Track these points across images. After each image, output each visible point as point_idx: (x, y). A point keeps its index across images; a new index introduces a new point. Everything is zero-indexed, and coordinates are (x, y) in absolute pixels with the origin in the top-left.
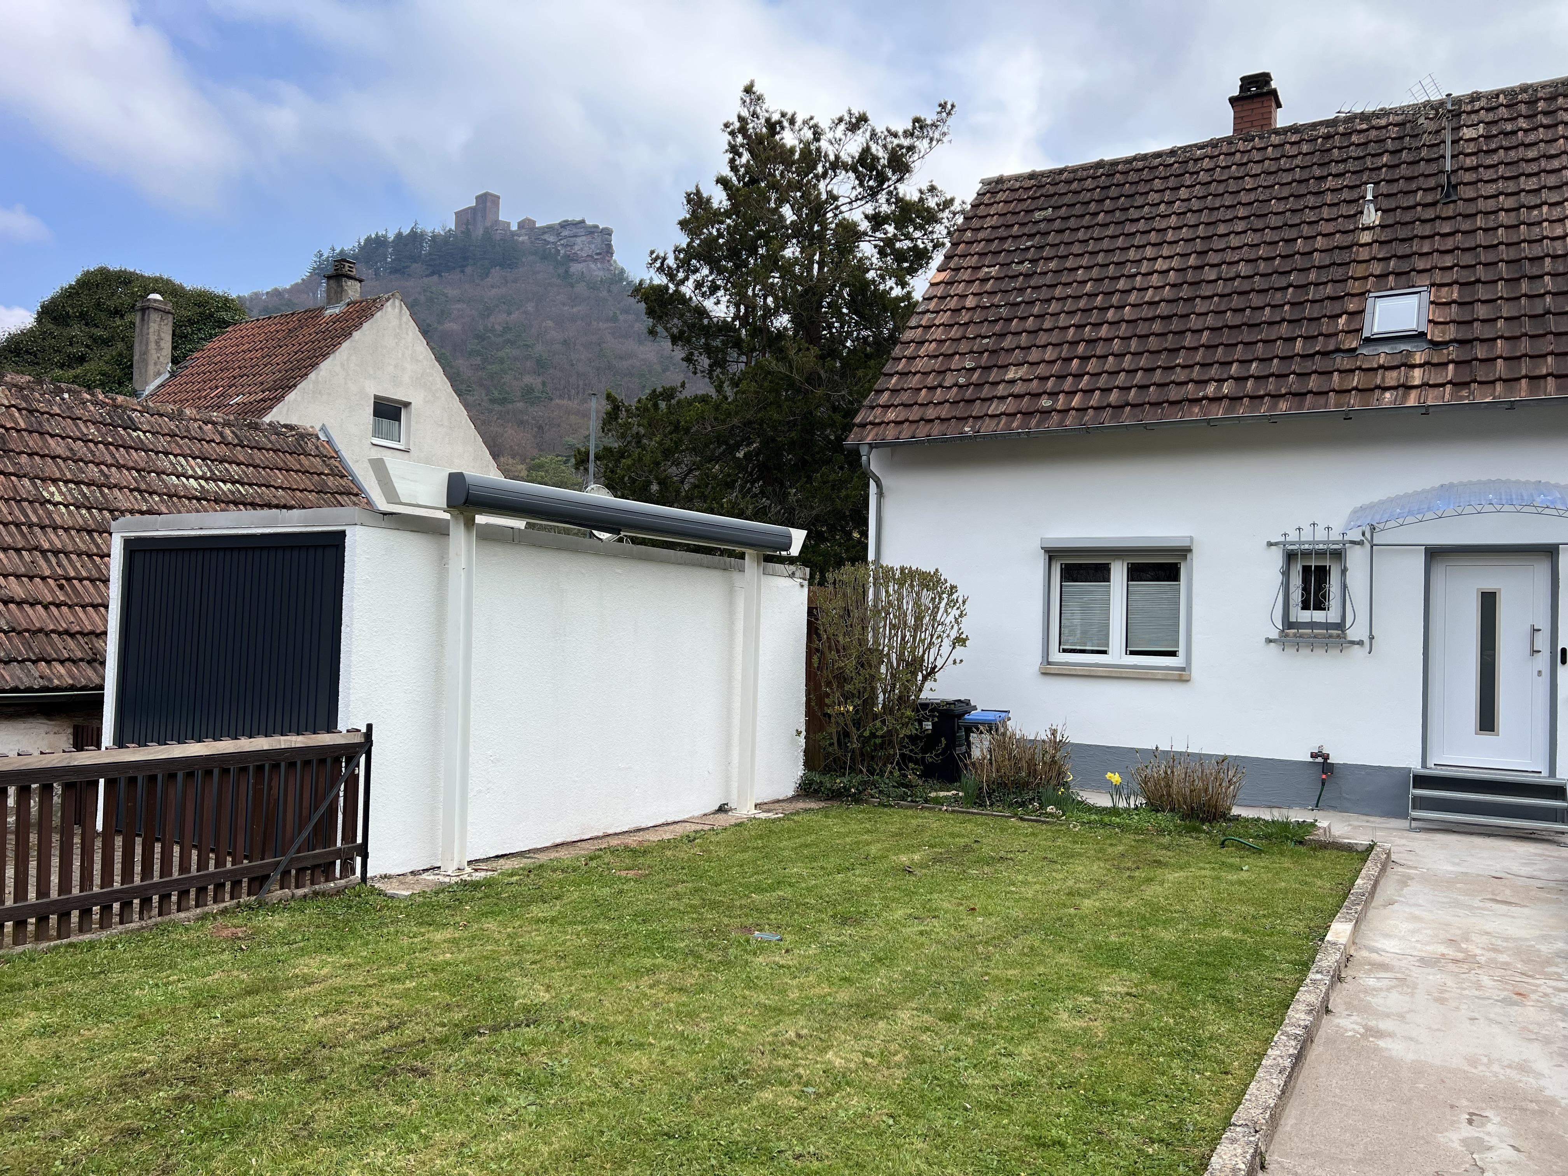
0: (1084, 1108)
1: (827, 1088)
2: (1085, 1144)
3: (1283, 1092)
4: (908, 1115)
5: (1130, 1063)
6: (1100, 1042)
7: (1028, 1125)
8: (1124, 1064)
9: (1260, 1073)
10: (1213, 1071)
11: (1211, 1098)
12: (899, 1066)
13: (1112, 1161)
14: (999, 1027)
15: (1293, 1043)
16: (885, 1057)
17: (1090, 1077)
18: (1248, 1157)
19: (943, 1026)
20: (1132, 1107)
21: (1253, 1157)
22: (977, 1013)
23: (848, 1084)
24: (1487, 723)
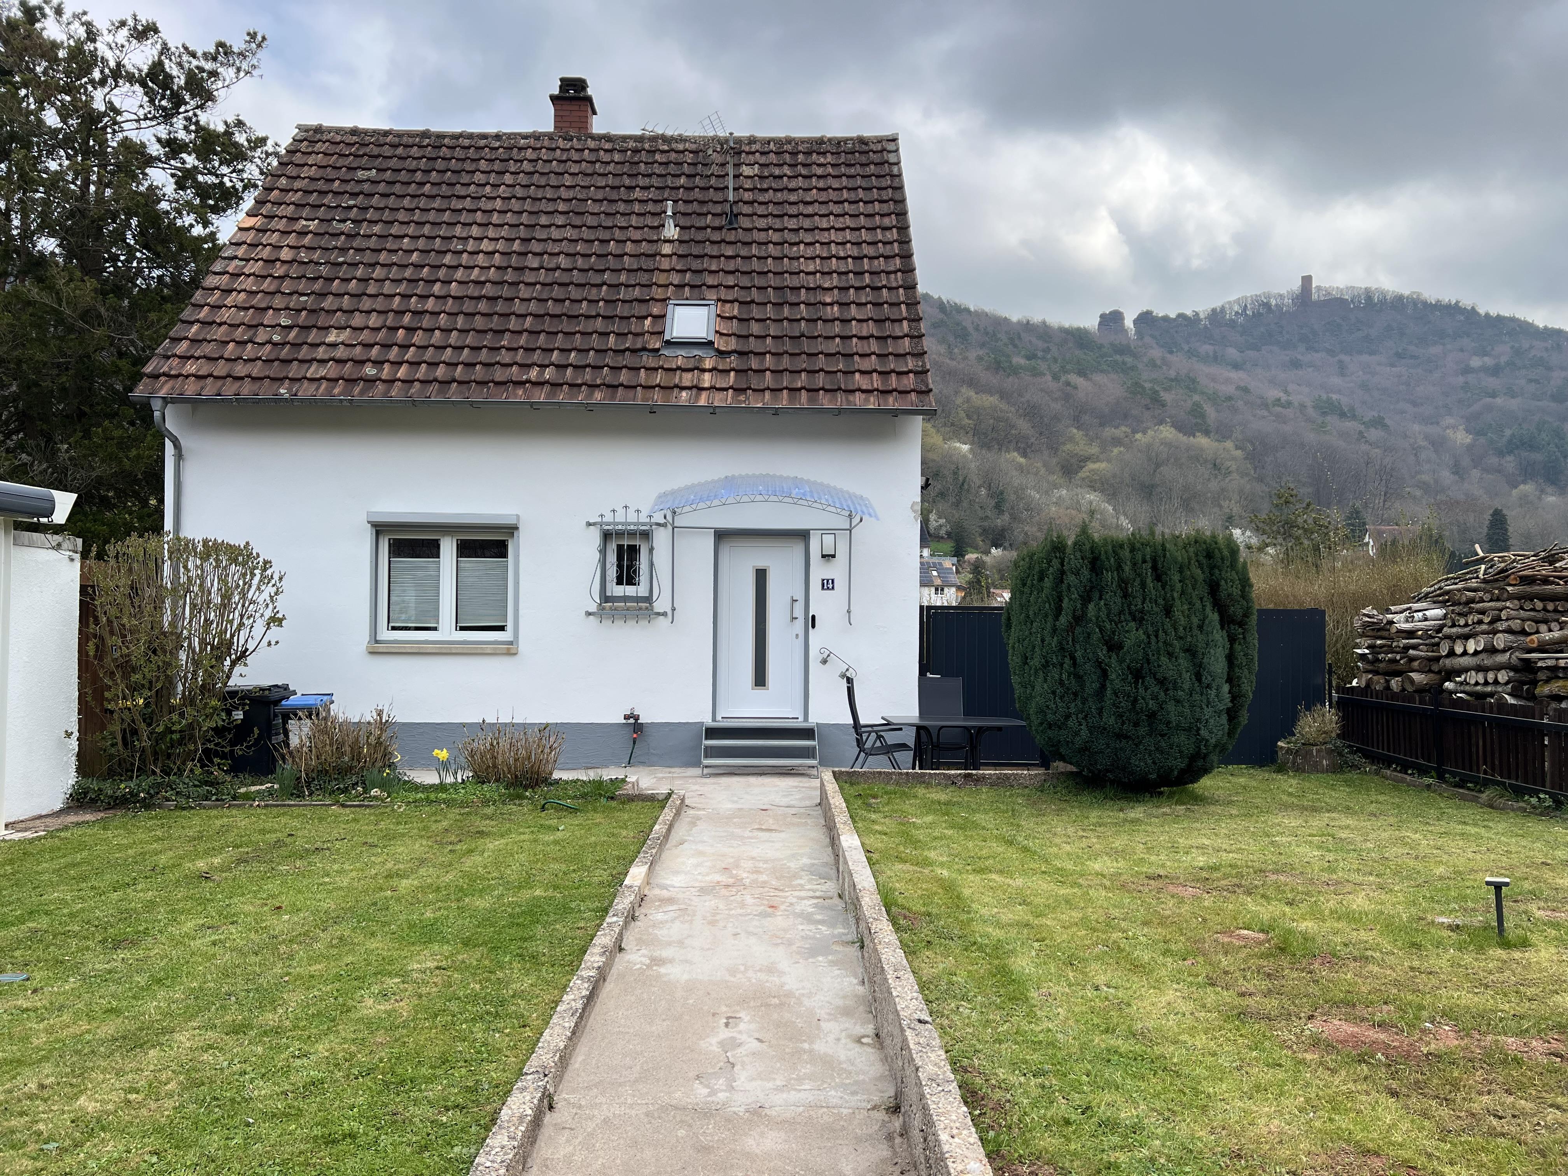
0: (380, 1093)
1: (74, 1140)
2: (378, 1129)
3: (574, 1033)
4: (177, 1147)
5: (433, 1036)
6: (404, 1021)
7: (317, 1124)
8: (426, 1039)
9: (555, 1019)
10: (513, 1028)
11: (508, 1053)
12: (170, 1095)
13: (404, 1140)
14: (296, 1027)
15: (586, 985)
16: (153, 1090)
17: (390, 1060)
18: (536, 1102)
19: (230, 1040)
20: (429, 1080)
21: (541, 1100)
22: (270, 1018)
23: (103, 1129)
24: (760, 680)
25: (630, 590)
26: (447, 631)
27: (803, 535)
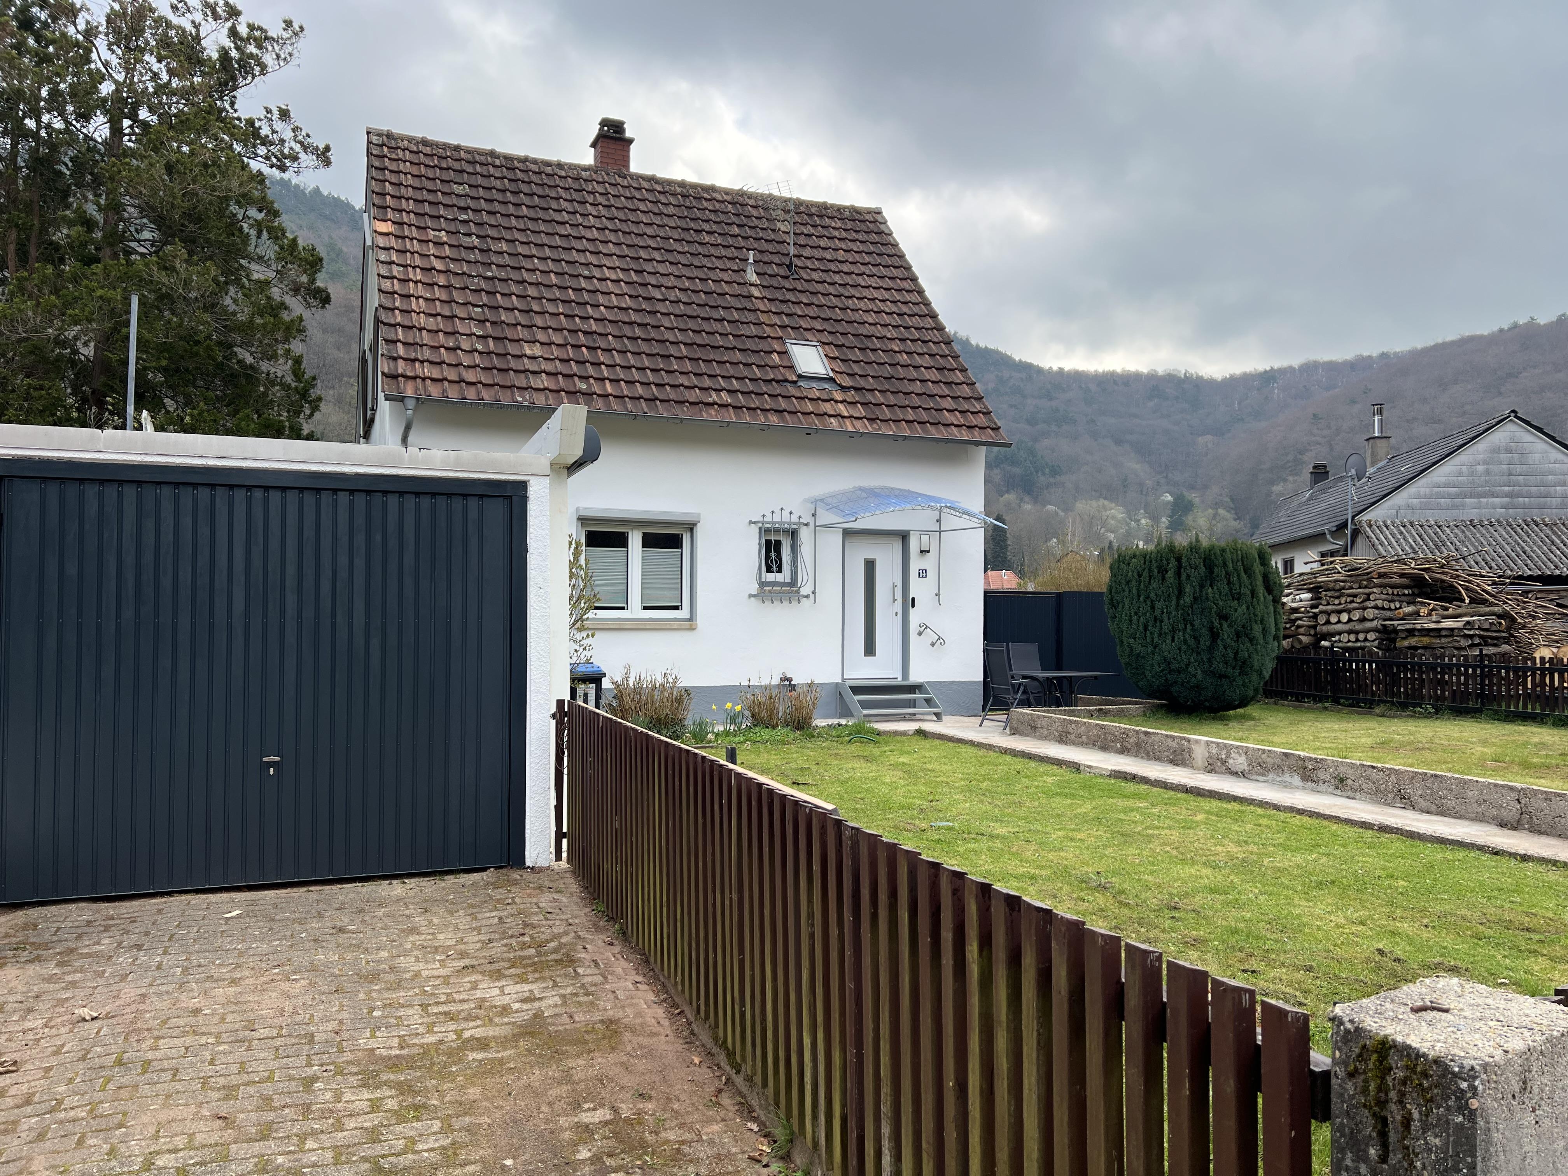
24: (870, 649)
25: (779, 577)
26: (635, 610)
27: (904, 536)
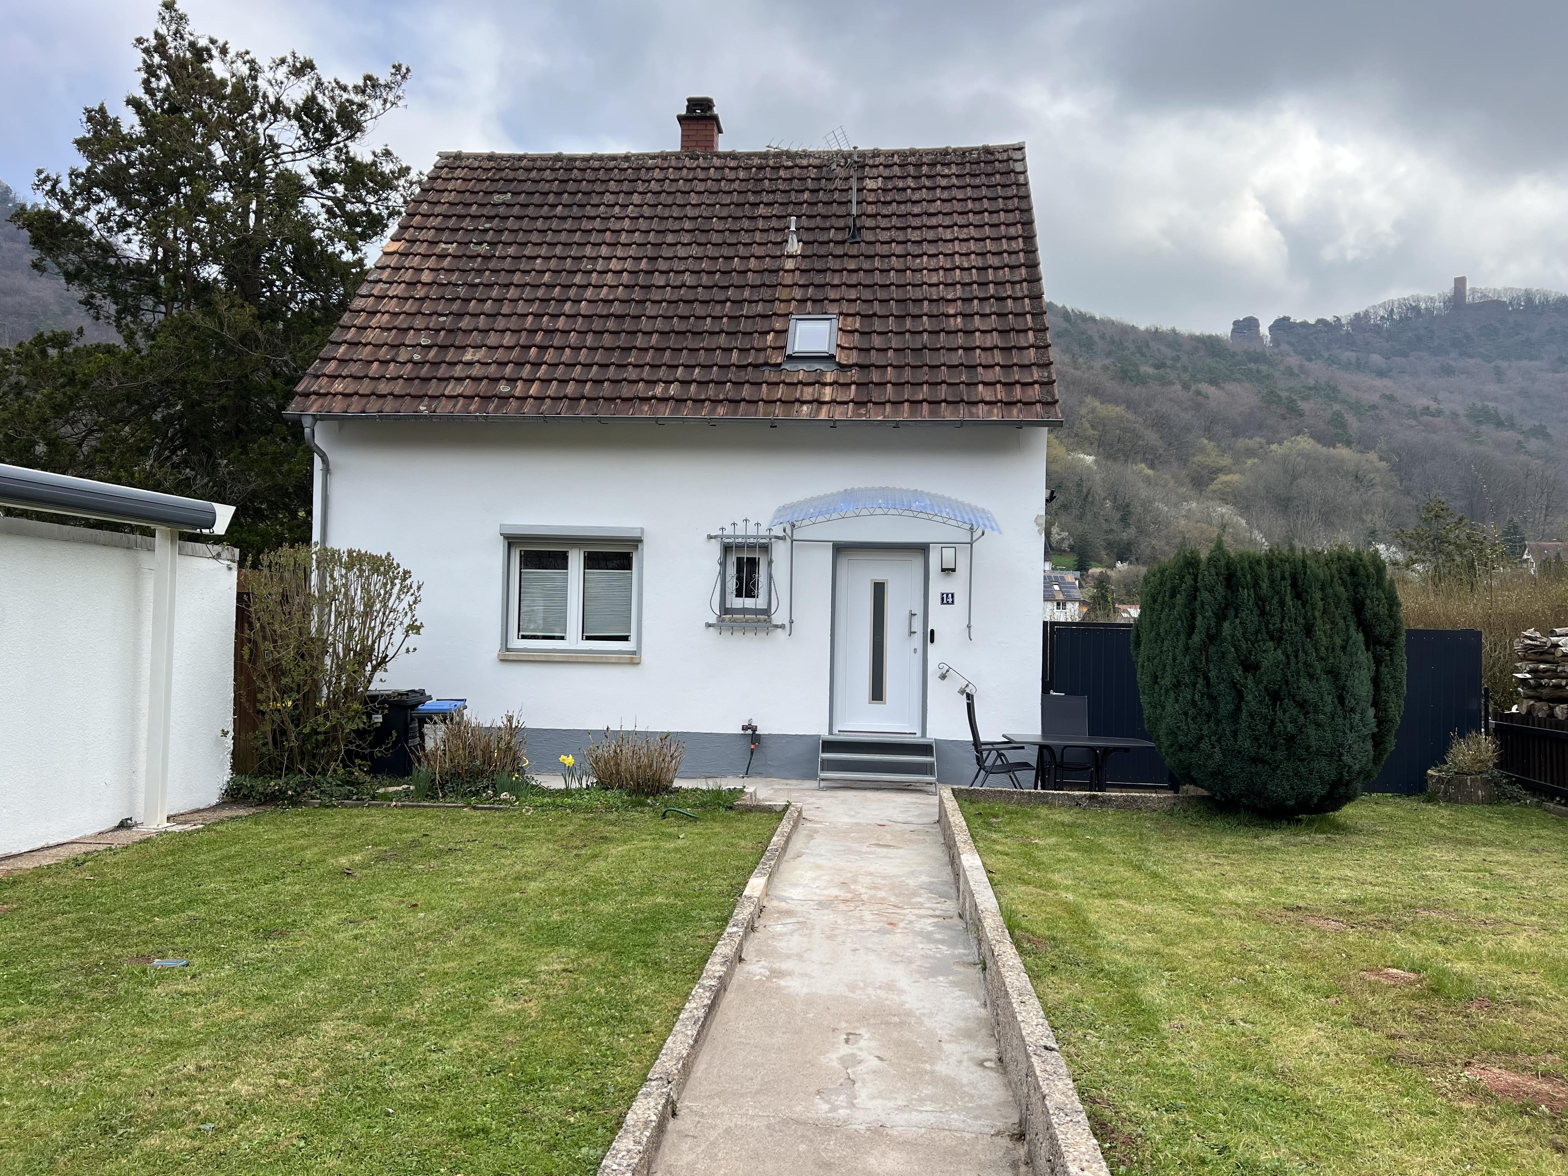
0: (511, 1090)
1: (228, 1121)
2: (509, 1126)
3: (696, 1041)
4: (323, 1133)
5: (560, 1037)
6: (533, 1022)
7: (453, 1118)
8: (554, 1040)
9: (678, 1027)
10: (637, 1033)
11: (632, 1058)
12: (316, 1082)
13: (534, 1138)
14: (431, 1022)
15: (708, 994)
16: (302, 1077)
17: (520, 1059)
18: (660, 1108)
19: (371, 1032)
20: (557, 1081)
21: (665, 1107)
22: (408, 1012)
23: (255, 1112)
24: (877, 693)
25: (749, 603)
26: (574, 640)
27: (923, 549)
